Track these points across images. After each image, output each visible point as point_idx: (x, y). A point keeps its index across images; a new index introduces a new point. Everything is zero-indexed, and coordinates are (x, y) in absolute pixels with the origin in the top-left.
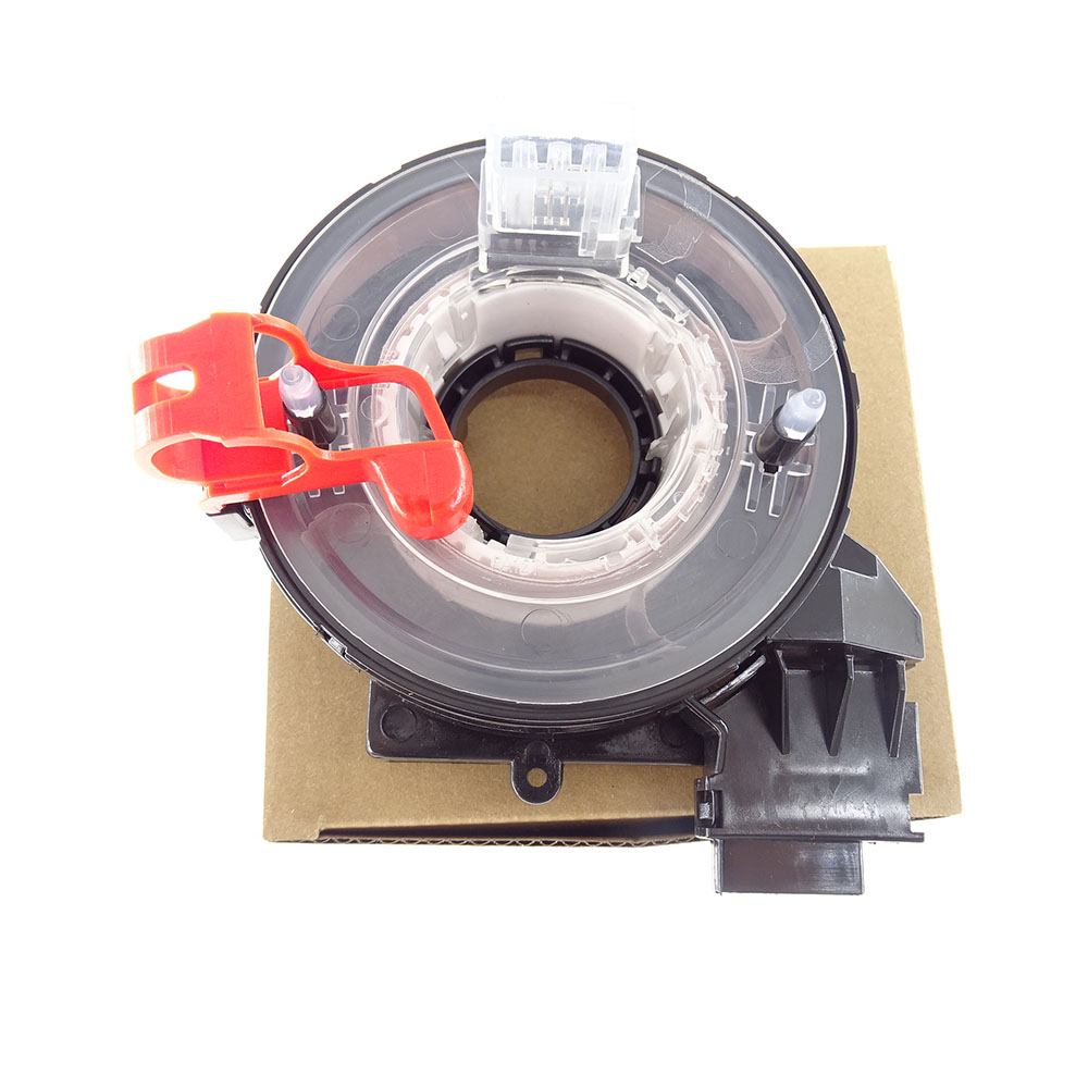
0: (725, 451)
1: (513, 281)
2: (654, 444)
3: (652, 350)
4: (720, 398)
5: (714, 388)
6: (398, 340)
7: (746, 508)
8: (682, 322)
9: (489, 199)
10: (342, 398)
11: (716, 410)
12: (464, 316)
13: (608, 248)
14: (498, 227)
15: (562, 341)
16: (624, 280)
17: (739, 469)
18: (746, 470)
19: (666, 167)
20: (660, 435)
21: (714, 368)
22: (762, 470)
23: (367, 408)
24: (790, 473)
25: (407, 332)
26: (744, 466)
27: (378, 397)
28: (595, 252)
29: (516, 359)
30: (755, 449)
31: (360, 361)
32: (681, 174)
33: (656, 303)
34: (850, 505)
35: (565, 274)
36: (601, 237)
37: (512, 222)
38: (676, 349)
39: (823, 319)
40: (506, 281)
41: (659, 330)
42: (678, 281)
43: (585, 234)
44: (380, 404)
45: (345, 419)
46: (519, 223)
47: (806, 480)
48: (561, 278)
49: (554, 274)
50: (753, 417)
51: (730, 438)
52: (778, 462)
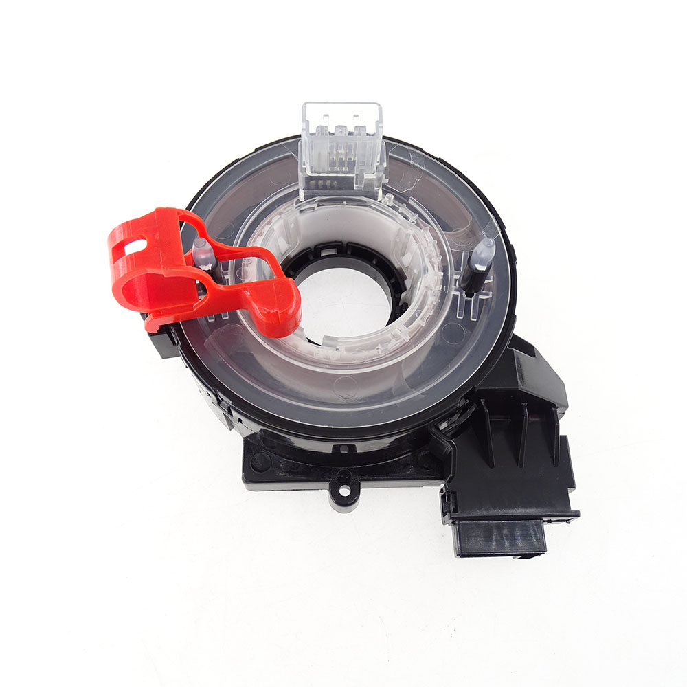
0: (443, 287)
1: (319, 206)
2: (403, 295)
3: (398, 240)
4: (437, 260)
5: (434, 254)
6: (256, 239)
7: (458, 317)
8: (413, 222)
9: (304, 159)
10: (226, 268)
11: (436, 267)
12: (292, 225)
13: (370, 184)
14: (309, 173)
15: (347, 244)
16: (380, 201)
17: (451, 297)
18: (455, 297)
19: (399, 144)
20: (405, 289)
21: (434, 244)
22: (464, 296)
23: (240, 274)
24: (481, 297)
25: (261, 235)
26: (454, 295)
27: (246, 268)
28: (363, 186)
29: (322, 255)
30: (459, 285)
31: (237, 244)
32: (408, 147)
33: (398, 212)
34: (516, 313)
35: (348, 200)
36: (366, 176)
37: (317, 170)
38: (411, 237)
39: (492, 216)
40: (315, 205)
41: (401, 227)
42: (410, 201)
43: (357, 175)
44: (247, 272)
45: (228, 279)
46: (321, 171)
47: (490, 301)
48: (345, 203)
49: (341, 201)
50: (457, 268)
51: (445, 281)
52: (473, 291)
